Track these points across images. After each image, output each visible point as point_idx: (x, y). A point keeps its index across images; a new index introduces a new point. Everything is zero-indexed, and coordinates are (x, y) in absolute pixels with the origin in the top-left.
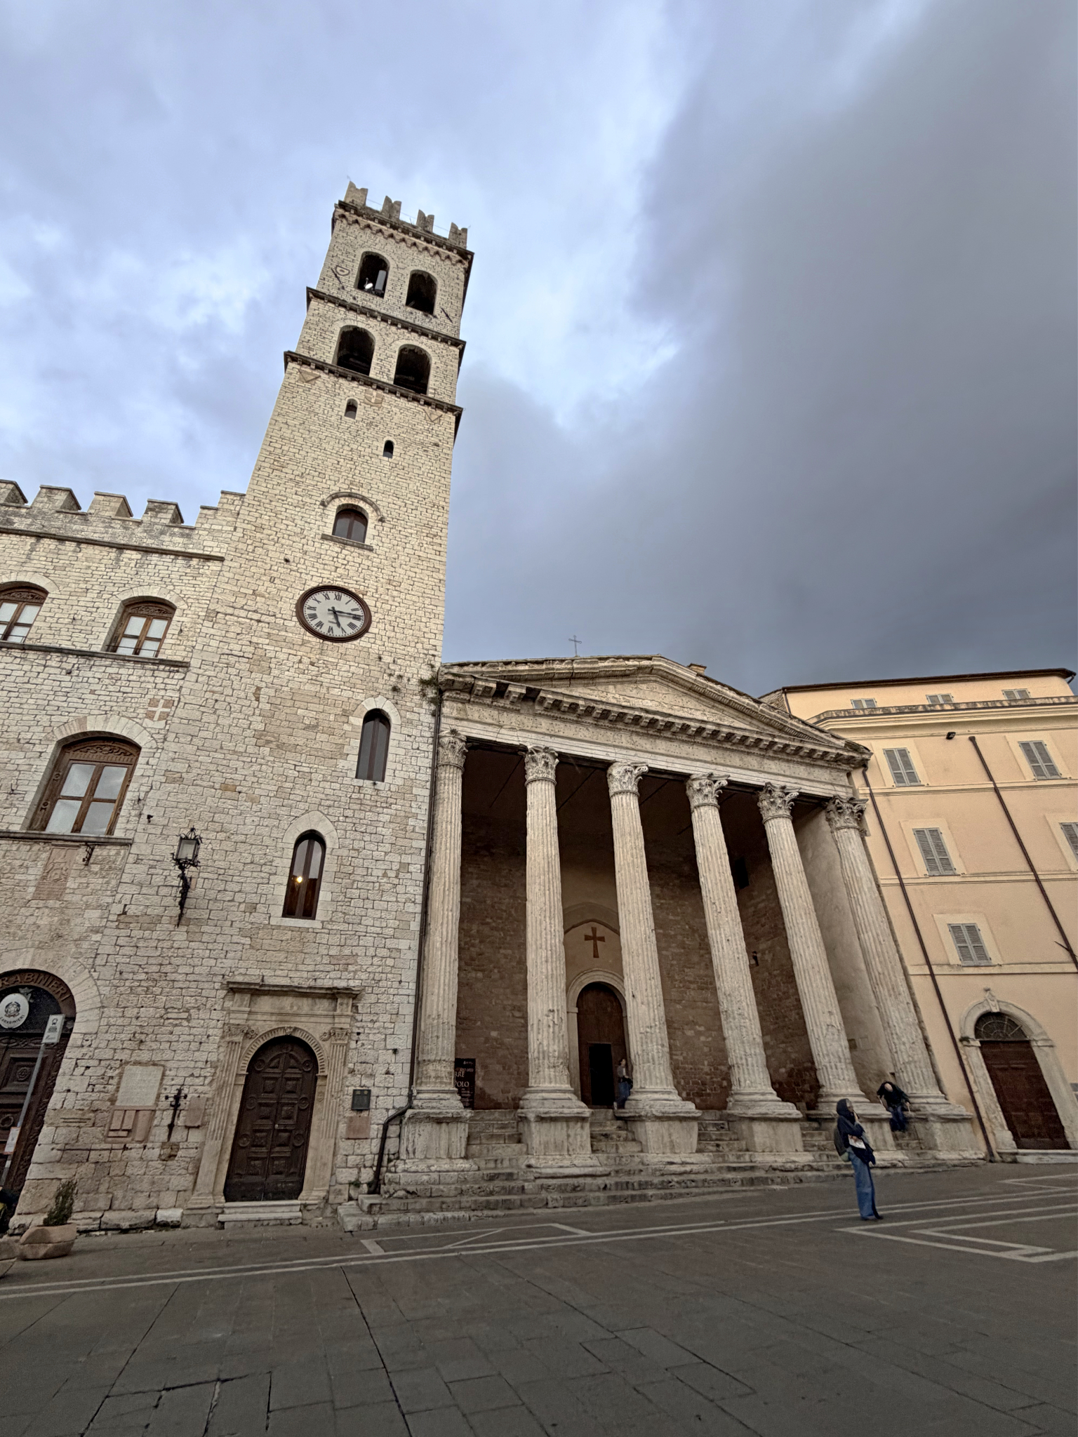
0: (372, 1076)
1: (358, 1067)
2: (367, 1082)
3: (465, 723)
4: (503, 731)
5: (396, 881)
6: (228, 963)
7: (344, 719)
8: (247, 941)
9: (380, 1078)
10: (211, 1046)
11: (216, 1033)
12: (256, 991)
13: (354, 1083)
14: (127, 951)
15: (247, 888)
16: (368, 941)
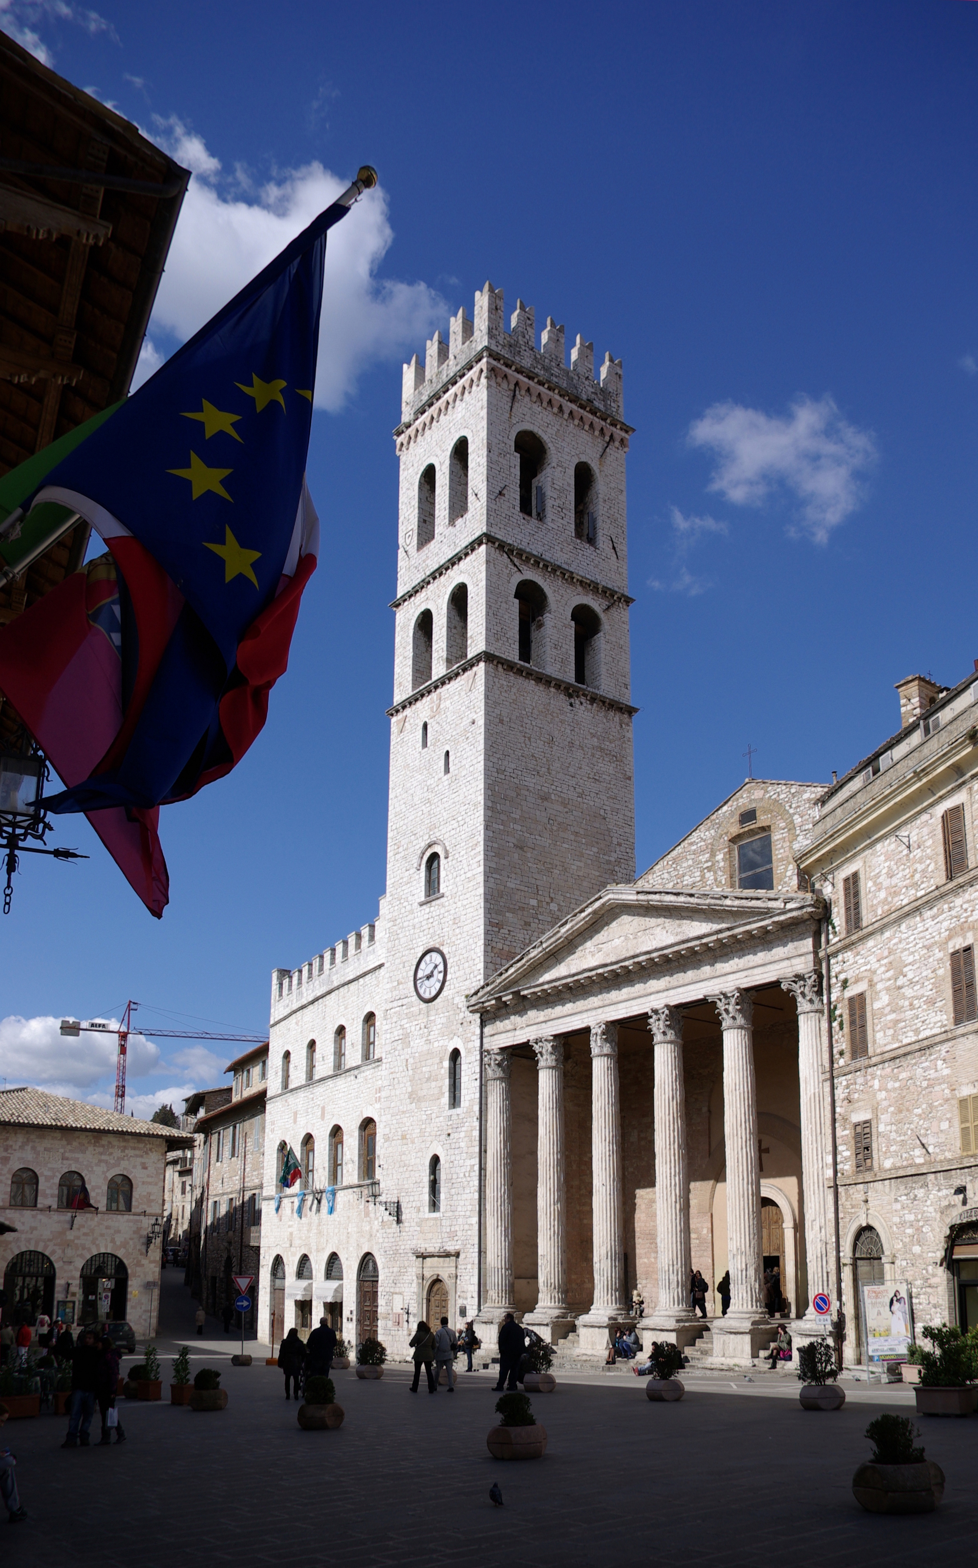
0: (466, 1299)
1: (462, 1294)
2: (465, 1302)
3: (496, 1037)
4: (517, 1032)
5: (469, 1179)
6: (415, 1242)
7: (440, 1065)
8: (418, 1229)
9: (469, 1299)
10: (414, 1285)
11: (415, 1278)
12: (423, 1256)
13: (460, 1302)
14: (386, 1240)
15: (416, 1199)
16: (460, 1221)
